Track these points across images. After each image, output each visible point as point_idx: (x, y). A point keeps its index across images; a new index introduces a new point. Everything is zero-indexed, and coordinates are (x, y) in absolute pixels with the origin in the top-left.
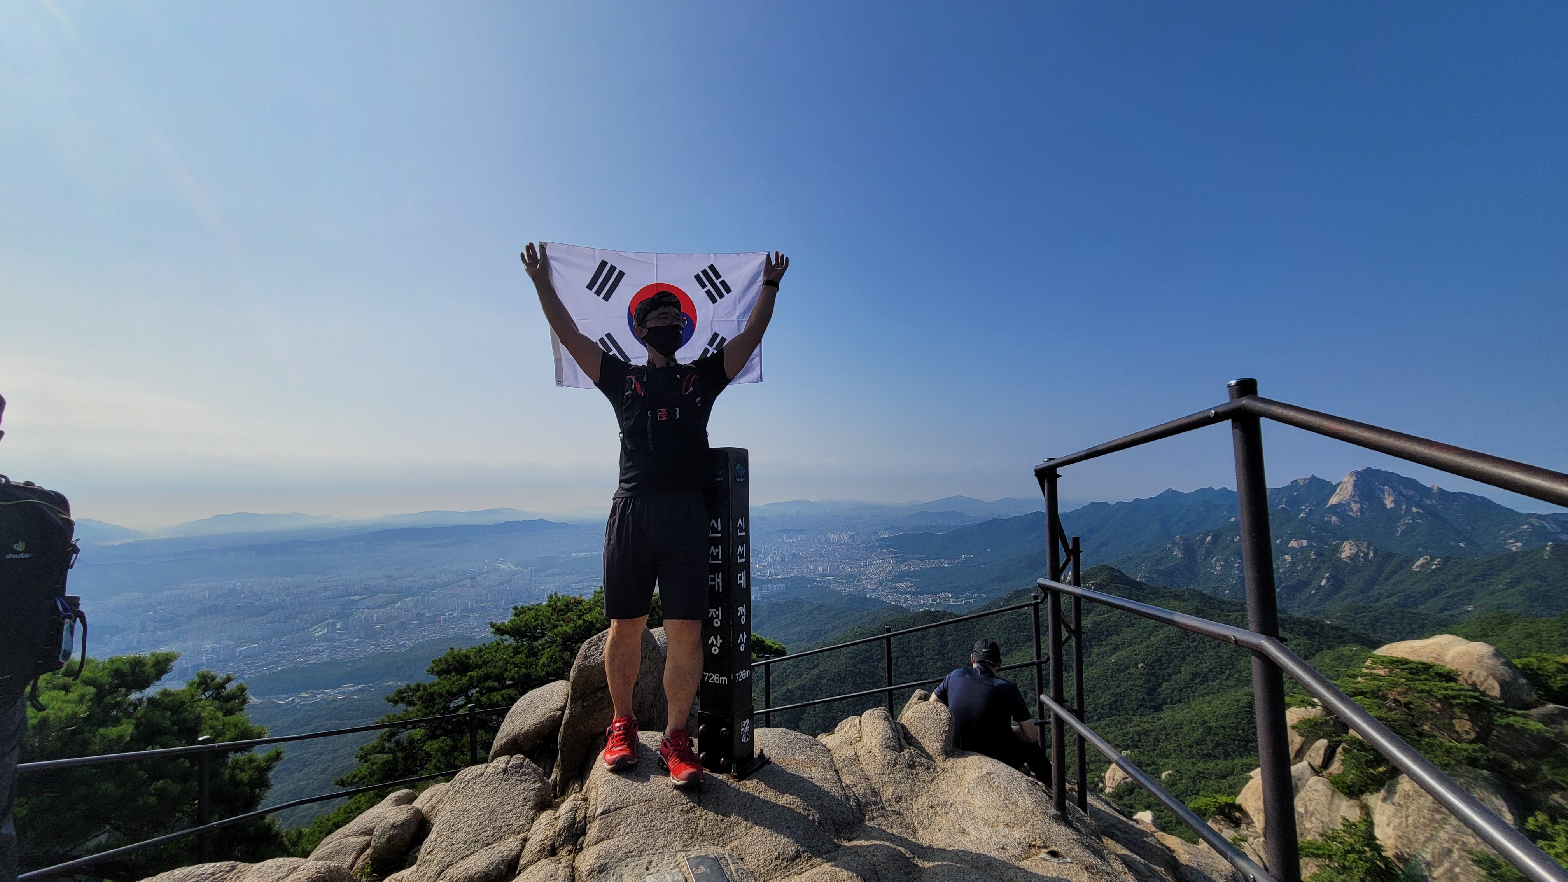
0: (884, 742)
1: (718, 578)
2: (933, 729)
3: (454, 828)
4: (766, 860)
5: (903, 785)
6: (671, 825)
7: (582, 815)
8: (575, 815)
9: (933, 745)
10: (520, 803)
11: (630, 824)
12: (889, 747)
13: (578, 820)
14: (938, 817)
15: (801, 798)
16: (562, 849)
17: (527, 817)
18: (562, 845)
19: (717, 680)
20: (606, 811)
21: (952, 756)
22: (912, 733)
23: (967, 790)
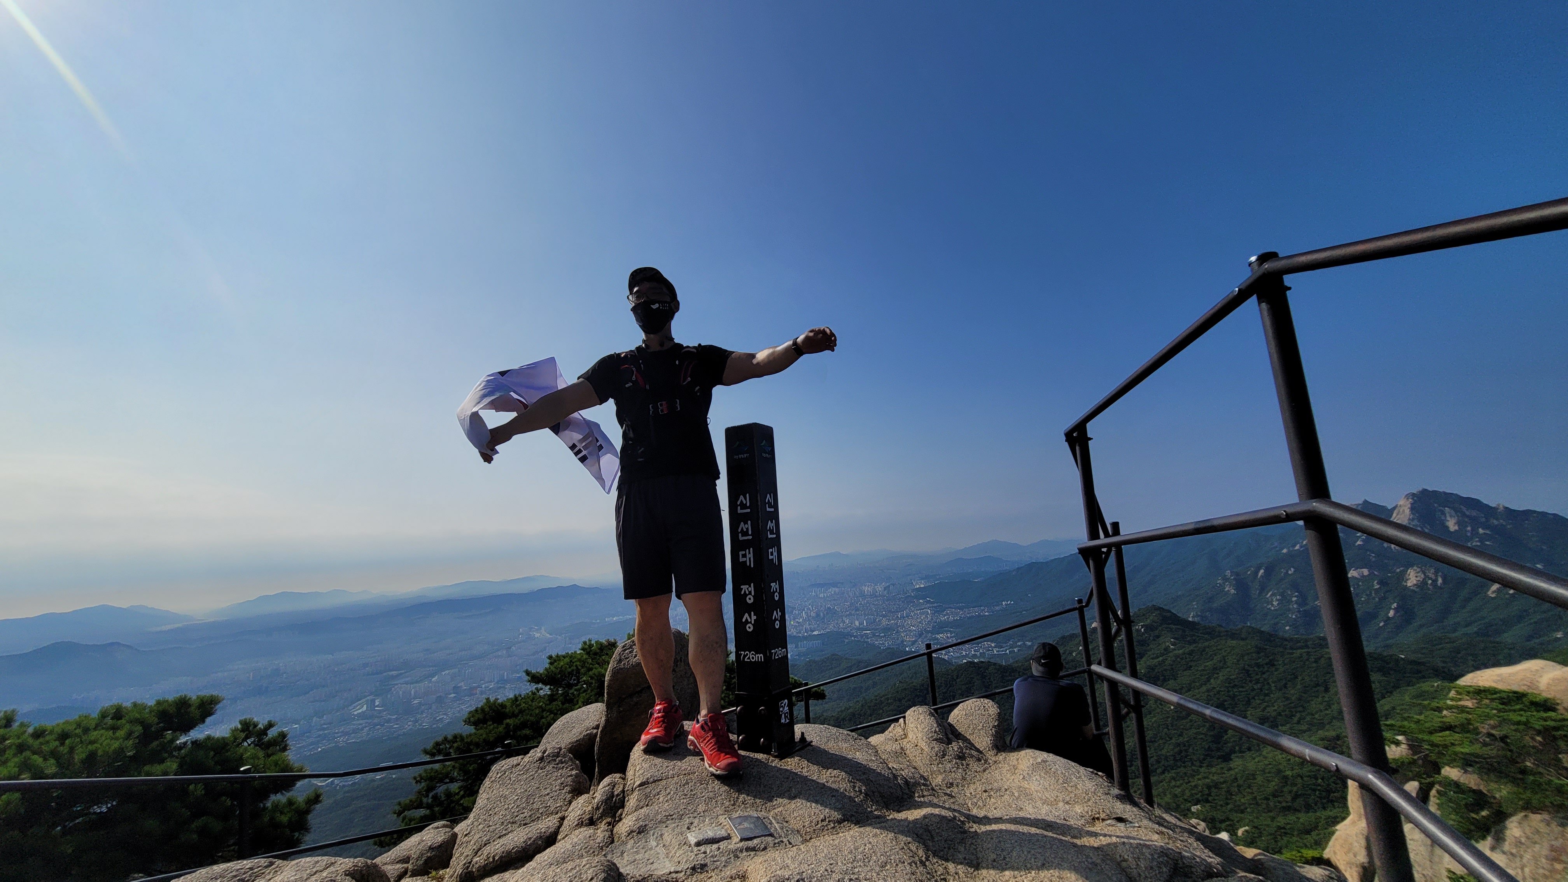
0: (930, 735)
1: (749, 553)
2: (981, 725)
3: (491, 812)
4: (811, 822)
5: (954, 774)
6: (711, 794)
7: (621, 789)
8: (613, 789)
9: (983, 740)
10: (557, 787)
11: (669, 793)
12: (936, 740)
13: (616, 793)
14: (992, 800)
15: (846, 772)
16: (601, 822)
17: (565, 799)
18: (601, 818)
19: (753, 658)
20: (644, 782)
21: (1004, 751)
22: (960, 730)
23: (1022, 776)
